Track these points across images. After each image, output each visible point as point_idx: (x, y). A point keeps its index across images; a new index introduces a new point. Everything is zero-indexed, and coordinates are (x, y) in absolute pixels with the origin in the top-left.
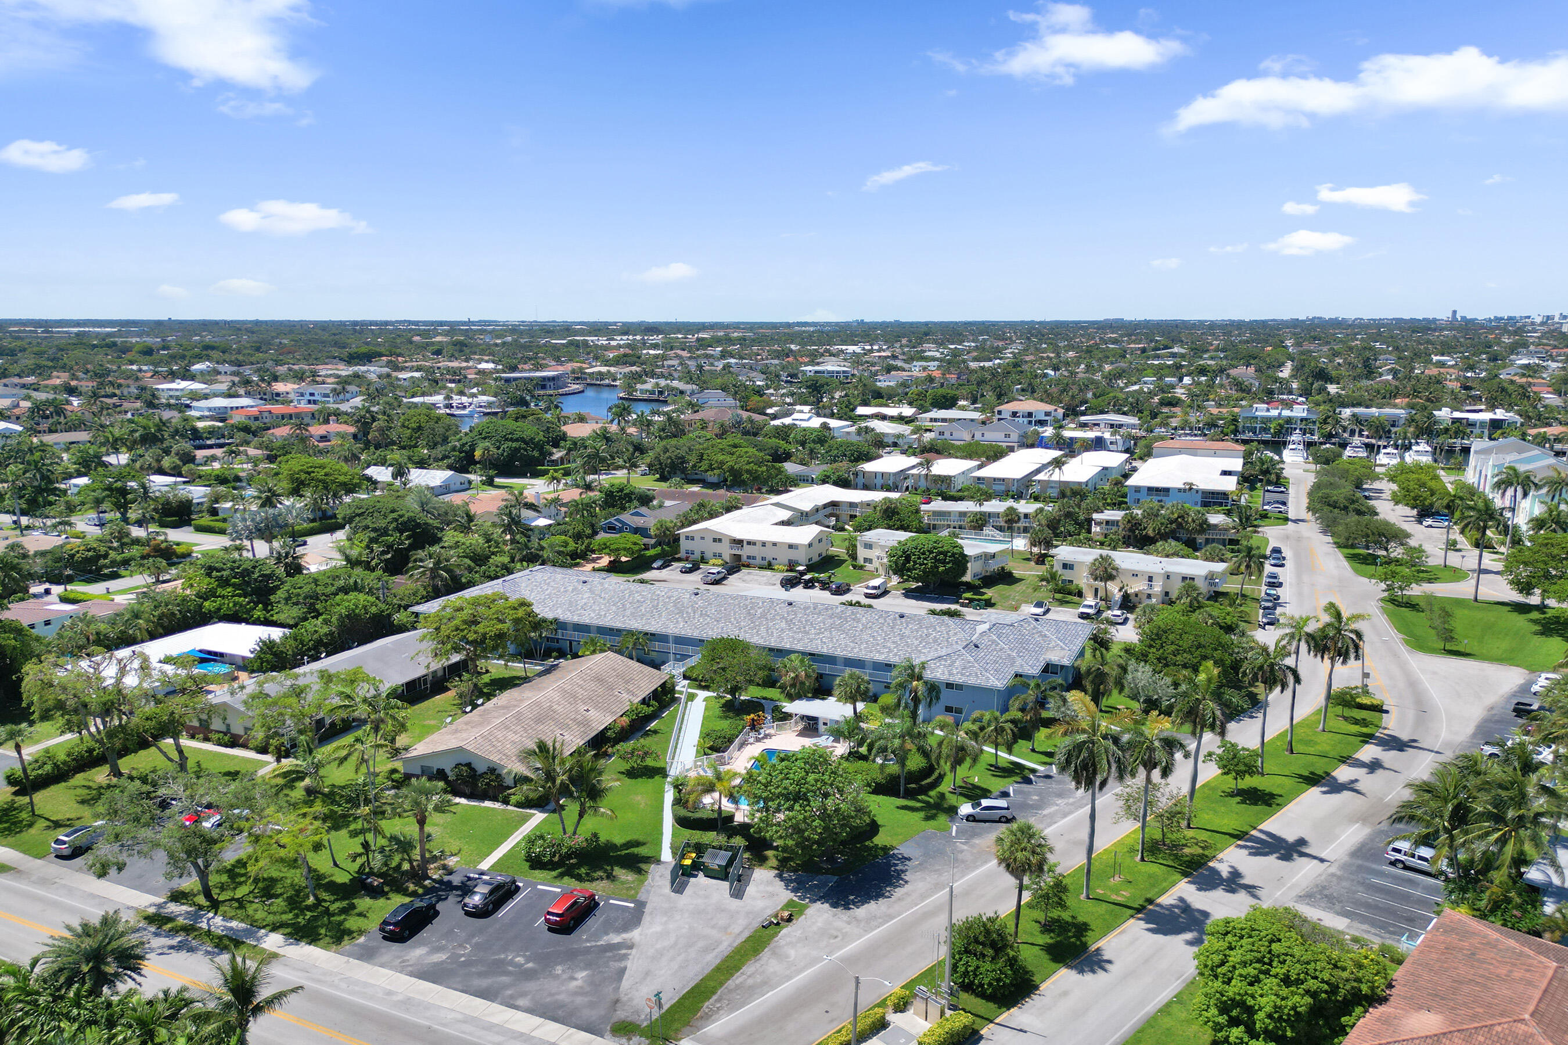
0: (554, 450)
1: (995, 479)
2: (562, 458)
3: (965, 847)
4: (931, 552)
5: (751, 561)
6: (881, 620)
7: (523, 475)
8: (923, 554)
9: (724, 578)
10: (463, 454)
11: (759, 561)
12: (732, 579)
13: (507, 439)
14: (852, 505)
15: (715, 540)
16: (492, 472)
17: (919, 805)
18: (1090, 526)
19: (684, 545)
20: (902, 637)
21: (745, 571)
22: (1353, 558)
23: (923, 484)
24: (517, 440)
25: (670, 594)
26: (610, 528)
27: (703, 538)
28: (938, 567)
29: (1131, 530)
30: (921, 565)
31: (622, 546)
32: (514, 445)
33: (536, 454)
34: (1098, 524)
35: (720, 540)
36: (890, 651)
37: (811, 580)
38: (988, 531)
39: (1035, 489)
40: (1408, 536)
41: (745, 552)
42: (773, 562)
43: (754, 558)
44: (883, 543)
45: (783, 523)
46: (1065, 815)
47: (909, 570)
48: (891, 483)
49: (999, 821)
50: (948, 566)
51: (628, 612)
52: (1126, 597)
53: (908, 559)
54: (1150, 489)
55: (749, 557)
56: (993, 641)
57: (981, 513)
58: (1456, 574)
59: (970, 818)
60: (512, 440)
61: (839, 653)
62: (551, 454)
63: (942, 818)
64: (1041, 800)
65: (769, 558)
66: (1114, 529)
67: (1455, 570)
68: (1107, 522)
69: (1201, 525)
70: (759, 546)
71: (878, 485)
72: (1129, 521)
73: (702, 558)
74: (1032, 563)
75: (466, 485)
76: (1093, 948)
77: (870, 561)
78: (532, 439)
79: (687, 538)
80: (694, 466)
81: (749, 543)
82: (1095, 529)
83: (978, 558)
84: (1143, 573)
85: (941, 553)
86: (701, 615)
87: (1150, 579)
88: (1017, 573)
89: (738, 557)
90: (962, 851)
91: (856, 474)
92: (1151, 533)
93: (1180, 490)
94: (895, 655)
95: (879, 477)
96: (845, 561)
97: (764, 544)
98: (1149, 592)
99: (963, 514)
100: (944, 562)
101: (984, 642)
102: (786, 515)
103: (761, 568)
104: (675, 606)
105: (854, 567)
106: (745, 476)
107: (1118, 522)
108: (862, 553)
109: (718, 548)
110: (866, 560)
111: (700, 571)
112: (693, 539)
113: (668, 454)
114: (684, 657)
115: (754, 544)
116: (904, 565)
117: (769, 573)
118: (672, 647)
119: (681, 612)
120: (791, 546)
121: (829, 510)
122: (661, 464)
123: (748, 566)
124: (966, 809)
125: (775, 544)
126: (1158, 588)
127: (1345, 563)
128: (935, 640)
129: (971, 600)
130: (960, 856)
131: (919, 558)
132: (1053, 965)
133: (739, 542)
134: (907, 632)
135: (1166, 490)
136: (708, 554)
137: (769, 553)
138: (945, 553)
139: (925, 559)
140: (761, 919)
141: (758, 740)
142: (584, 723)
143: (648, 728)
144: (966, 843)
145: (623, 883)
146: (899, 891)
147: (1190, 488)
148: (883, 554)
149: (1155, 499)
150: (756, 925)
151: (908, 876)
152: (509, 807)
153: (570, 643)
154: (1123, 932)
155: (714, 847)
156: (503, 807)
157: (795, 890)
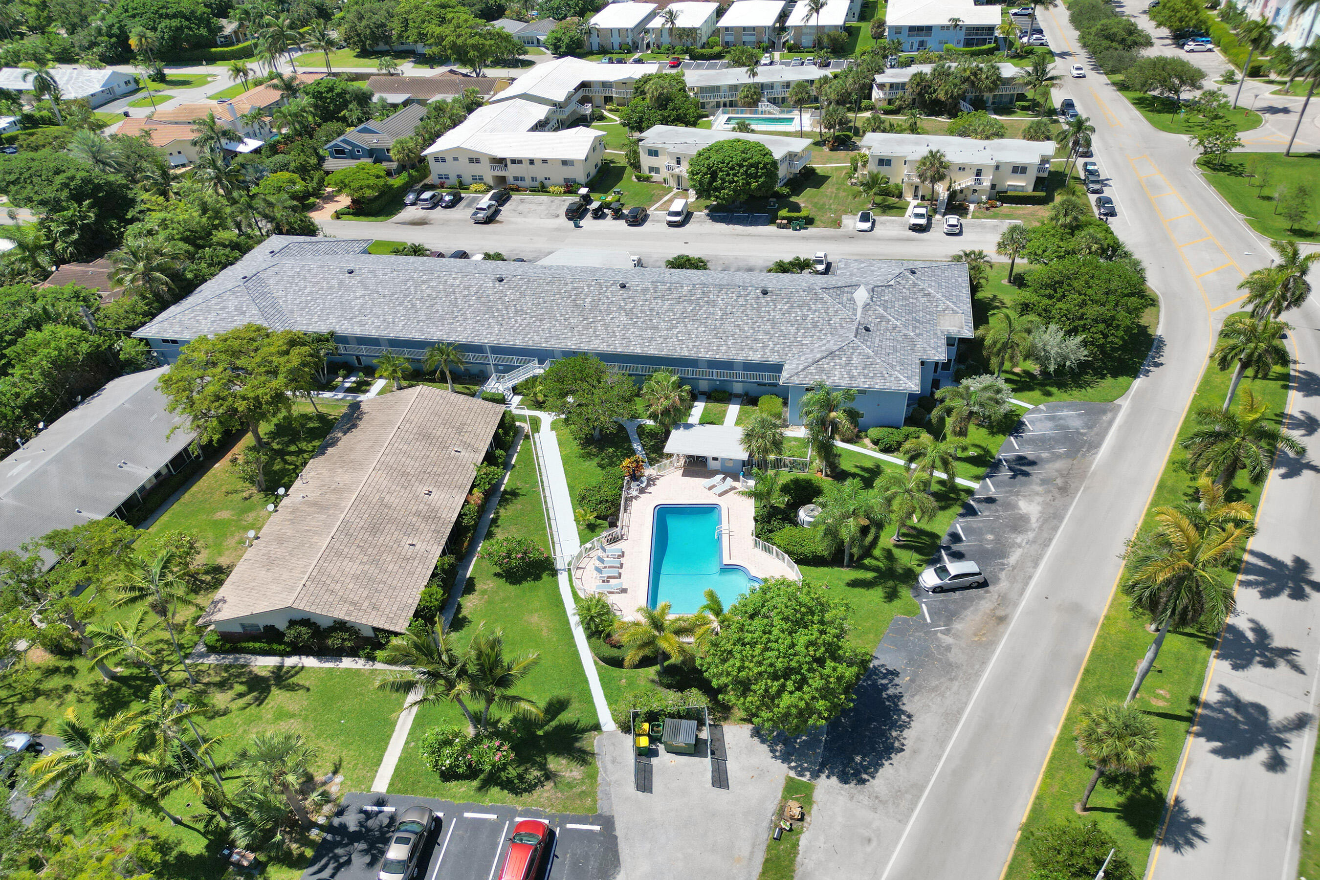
0: (223, 22)
1: (744, 29)
2: (235, 32)
3: (948, 640)
4: (741, 166)
5: (520, 183)
6: (741, 301)
7: (195, 61)
8: (732, 169)
9: (497, 212)
10: (113, 40)
11: (528, 183)
12: (506, 209)
13: (161, 16)
14: (605, 85)
15: (471, 160)
16: (159, 64)
17: (870, 575)
18: (871, 88)
19: (435, 169)
20: (773, 322)
21: (515, 197)
22: (1141, 103)
23: (666, 39)
24: (175, 16)
25: (466, 282)
26: (338, 152)
27: (456, 159)
28: (749, 184)
29: (920, 94)
30: (731, 182)
31: (364, 183)
32: (175, 23)
33: (204, 32)
34: (881, 86)
35: (478, 161)
36: (765, 347)
37: (600, 208)
38: (764, 106)
39: (788, 37)
40: (1202, 75)
41: (511, 172)
42: (547, 182)
43: (522, 179)
44: (671, 149)
45: (540, 126)
46: (1036, 563)
47: (716, 189)
48: (629, 40)
49: (970, 587)
50: (762, 180)
51: (422, 315)
52: (953, 195)
53: (714, 175)
54: (912, 29)
55: (516, 178)
56: (882, 317)
57: (755, 85)
58: (1251, 118)
59: (938, 590)
60: (167, 16)
61: (704, 354)
62: (221, 28)
63: (905, 592)
64: (998, 540)
65: (541, 178)
66: (900, 93)
67: (1246, 112)
68: (892, 85)
69: (994, 82)
70: (526, 164)
71: (616, 46)
72: (918, 84)
73: (460, 183)
74: (826, 149)
75: (132, 86)
76: (1171, 800)
77: (657, 170)
78: (193, 12)
79: (437, 160)
80: (400, 36)
81: (514, 161)
82: (876, 94)
83: (784, 159)
84: (971, 166)
85: (752, 166)
86: (517, 312)
87: (979, 173)
88: (819, 167)
89: (502, 180)
90: (948, 648)
91: (589, 32)
92: (942, 96)
93: (943, 27)
94: (773, 351)
95: (615, 34)
96: (623, 169)
97: (532, 162)
98: (977, 187)
99: (734, 88)
100: (756, 177)
101: (872, 321)
102: (541, 112)
103: (534, 190)
104: (478, 299)
105: (639, 178)
106: (472, 54)
107: (904, 84)
108: (646, 162)
109: (476, 169)
110: (651, 169)
111: (463, 203)
112: (443, 160)
113: (364, 22)
115: (520, 162)
116: (710, 183)
117: (543, 198)
118: (491, 358)
119: (490, 309)
120: (565, 163)
121: (581, 93)
122: (358, 35)
123: (517, 190)
124: (929, 578)
125: (545, 161)
126: (986, 183)
127: (1136, 113)
128: (815, 326)
129: (790, 220)
130: (951, 657)
131: (728, 175)
132: (1143, 843)
133: (500, 162)
134: (778, 317)
135: (929, 29)
136: (467, 179)
137: (540, 173)
138: (755, 165)
139: (735, 175)
140: (765, 824)
141: (642, 491)
142: (431, 516)
143: (502, 489)
144: (947, 632)
145: (570, 785)
146: (910, 736)
147: (955, 25)
148: (673, 163)
149: (916, 40)
150: (764, 836)
151: (908, 705)
152: (379, 666)
153: (358, 357)
154: (1189, 763)
155: (671, 716)
156: (369, 666)
157: (785, 758)
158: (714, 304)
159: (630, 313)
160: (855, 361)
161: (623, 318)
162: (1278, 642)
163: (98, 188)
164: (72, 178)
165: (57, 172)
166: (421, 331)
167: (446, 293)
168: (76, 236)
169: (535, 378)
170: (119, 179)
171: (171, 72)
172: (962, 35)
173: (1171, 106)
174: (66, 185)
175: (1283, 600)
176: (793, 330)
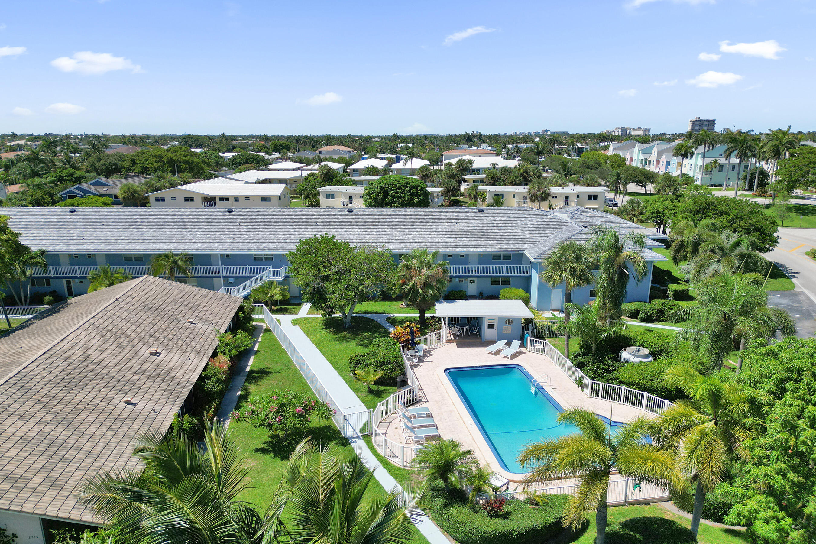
4: (406, 187)
6: (463, 217)
8: (399, 188)
14: (281, 181)
15: (185, 199)
20: (498, 227)
28: (413, 200)
30: (399, 198)
34: (468, 181)
36: (499, 242)
39: (393, 170)
44: (344, 192)
50: (421, 198)
53: (386, 194)
61: (444, 249)
66: (486, 180)
68: (474, 181)
70: (231, 201)
79: (157, 199)
81: (221, 199)
82: (465, 186)
84: (561, 194)
85: (413, 187)
86: (249, 230)
87: (567, 198)
94: (509, 244)
97: (237, 199)
100: (416, 195)
104: (209, 224)
107: (483, 178)
112: (163, 200)
114: (240, 280)
115: (227, 200)
118: (222, 269)
119: (220, 230)
120: (263, 199)
125: (247, 198)
131: (397, 193)
133: (210, 200)
134: (501, 224)
139: (402, 193)
141: (423, 359)
143: (248, 369)
148: (347, 200)
153: (68, 283)
158: (439, 219)
161: (356, 229)
169: (271, 283)
176: (519, 231)
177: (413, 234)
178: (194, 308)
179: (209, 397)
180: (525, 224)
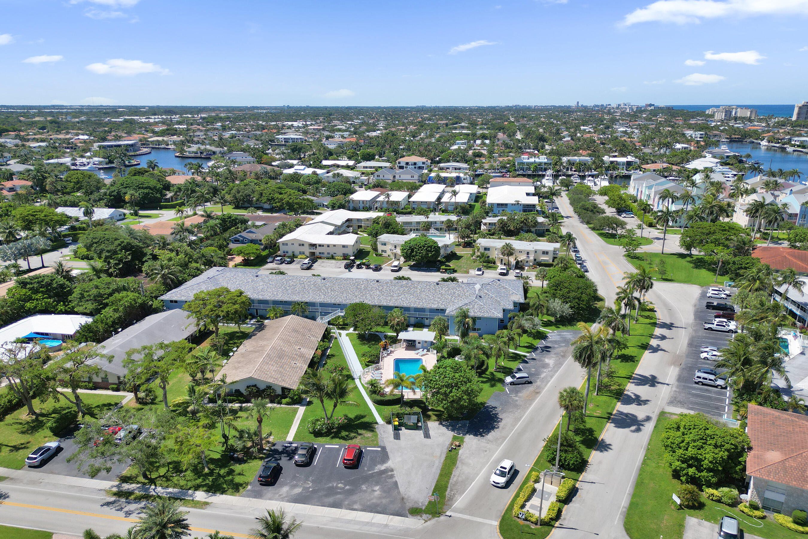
0: (168, 192)
1: (422, 202)
2: (172, 197)
3: (517, 398)
5: (322, 255)
6: (428, 287)
7: (155, 208)
9: (311, 266)
10: (112, 197)
11: (326, 255)
12: (315, 265)
13: (139, 188)
14: (358, 220)
15: (300, 245)
16: (136, 208)
17: (485, 380)
18: (480, 225)
19: (282, 248)
20: (441, 294)
21: (319, 261)
22: (601, 235)
23: (385, 206)
24: (146, 188)
25: (309, 280)
26: (235, 241)
27: (293, 244)
29: (502, 227)
31: (251, 251)
32: (146, 191)
33: (158, 195)
34: (485, 224)
35: (303, 245)
36: (438, 303)
37: (360, 264)
38: (432, 231)
39: (442, 207)
41: (317, 251)
42: (334, 255)
43: (323, 253)
44: (392, 242)
45: (331, 233)
46: (552, 377)
47: (413, 256)
48: (368, 206)
49: (525, 383)
50: (433, 253)
51: (290, 292)
52: (517, 263)
53: (412, 251)
54: (498, 204)
55: (320, 253)
56: (486, 294)
57: (428, 222)
58: (648, 241)
59: (512, 384)
60: (143, 188)
61: (413, 305)
62: (166, 195)
63: (499, 385)
64: (536, 370)
65: (332, 253)
66: (494, 227)
67: (646, 239)
68: (490, 224)
69: (535, 223)
70: (325, 247)
71: (361, 207)
72: (501, 223)
73: (294, 255)
74: (461, 247)
75: (122, 217)
76: (600, 439)
77: (385, 252)
78: (155, 187)
79: (283, 244)
80: (258, 200)
81: (320, 245)
82: (483, 227)
83: (443, 247)
84: (524, 251)
87: (528, 253)
88: (459, 253)
89: (313, 254)
90: (517, 401)
91: (349, 202)
92: (512, 228)
93: (512, 204)
94: (442, 304)
95: (361, 203)
96: (369, 252)
97: (328, 246)
98: (528, 260)
99: (418, 223)
101: (482, 295)
102: (331, 228)
103: (328, 258)
104: (315, 286)
105: (376, 255)
106: (296, 206)
107: (495, 223)
108: (380, 248)
109: (302, 249)
110: (382, 251)
111: (295, 263)
112: (287, 244)
113: (240, 194)
115: (323, 246)
116: (411, 254)
117: (333, 261)
119: (320, 290)
120: (344, 246)
121: (347, 224)
122: (236, 199)
123: (320, 258)
124: (509, 379)
125: (334, 246)
126: (532, 258)
127: (599, 238)
128: (459, 296)
129: (446, 270)
130: (518, 403)
132: (588, 450)
133: (313, 246)
134: (444, 292)
135: (506, 205)
136: (297, 253)
137: (332, 251)
138: (431, 247)
140: (446, 447)
141: (388, 355)
142: (302, 356)
143: (328, 354)
144: (516, 396)
145: (368, 438)
146: (501, 424)
147: (518, 203)
148: (393, 248)
149: (501, 209)
150: (445, 450)
151: (500, 416)
152: (282, 406)
154: (607, 430)
155: (407, 414)
156: (279, 406)
157: (453, 430)
158: (417, 288)
159: (381, 291)
160: (476, 307)
161: (378, 293)
162: (643, 398)
163: (133, 247)
164: (122, 242)
165: (116, 239)
166: (290, 297)
167: (301, 284)
168: (121, 266)
169: (339, 317)
170: (141, 244)
171: (141, 213)
172: (521, 207)
173: (613, 236)
174: (120, 245)
175: (647, 387)
176: (450, 297)
177: (403, 296)
178: (310, 330)
179: (315, 363)
180: (454, 293)
